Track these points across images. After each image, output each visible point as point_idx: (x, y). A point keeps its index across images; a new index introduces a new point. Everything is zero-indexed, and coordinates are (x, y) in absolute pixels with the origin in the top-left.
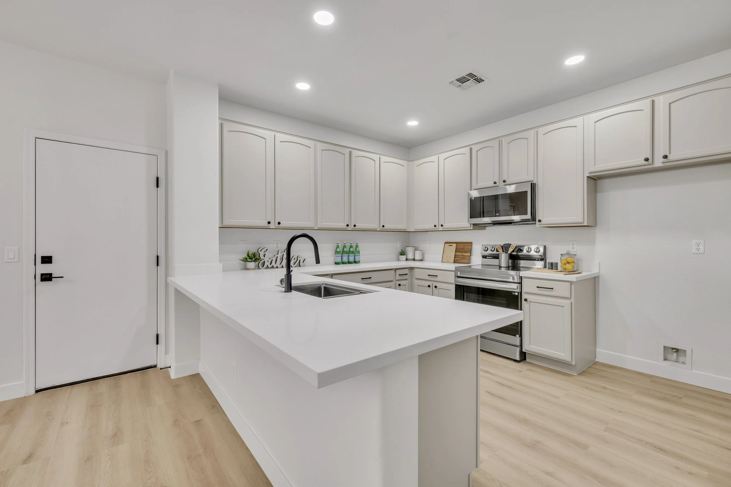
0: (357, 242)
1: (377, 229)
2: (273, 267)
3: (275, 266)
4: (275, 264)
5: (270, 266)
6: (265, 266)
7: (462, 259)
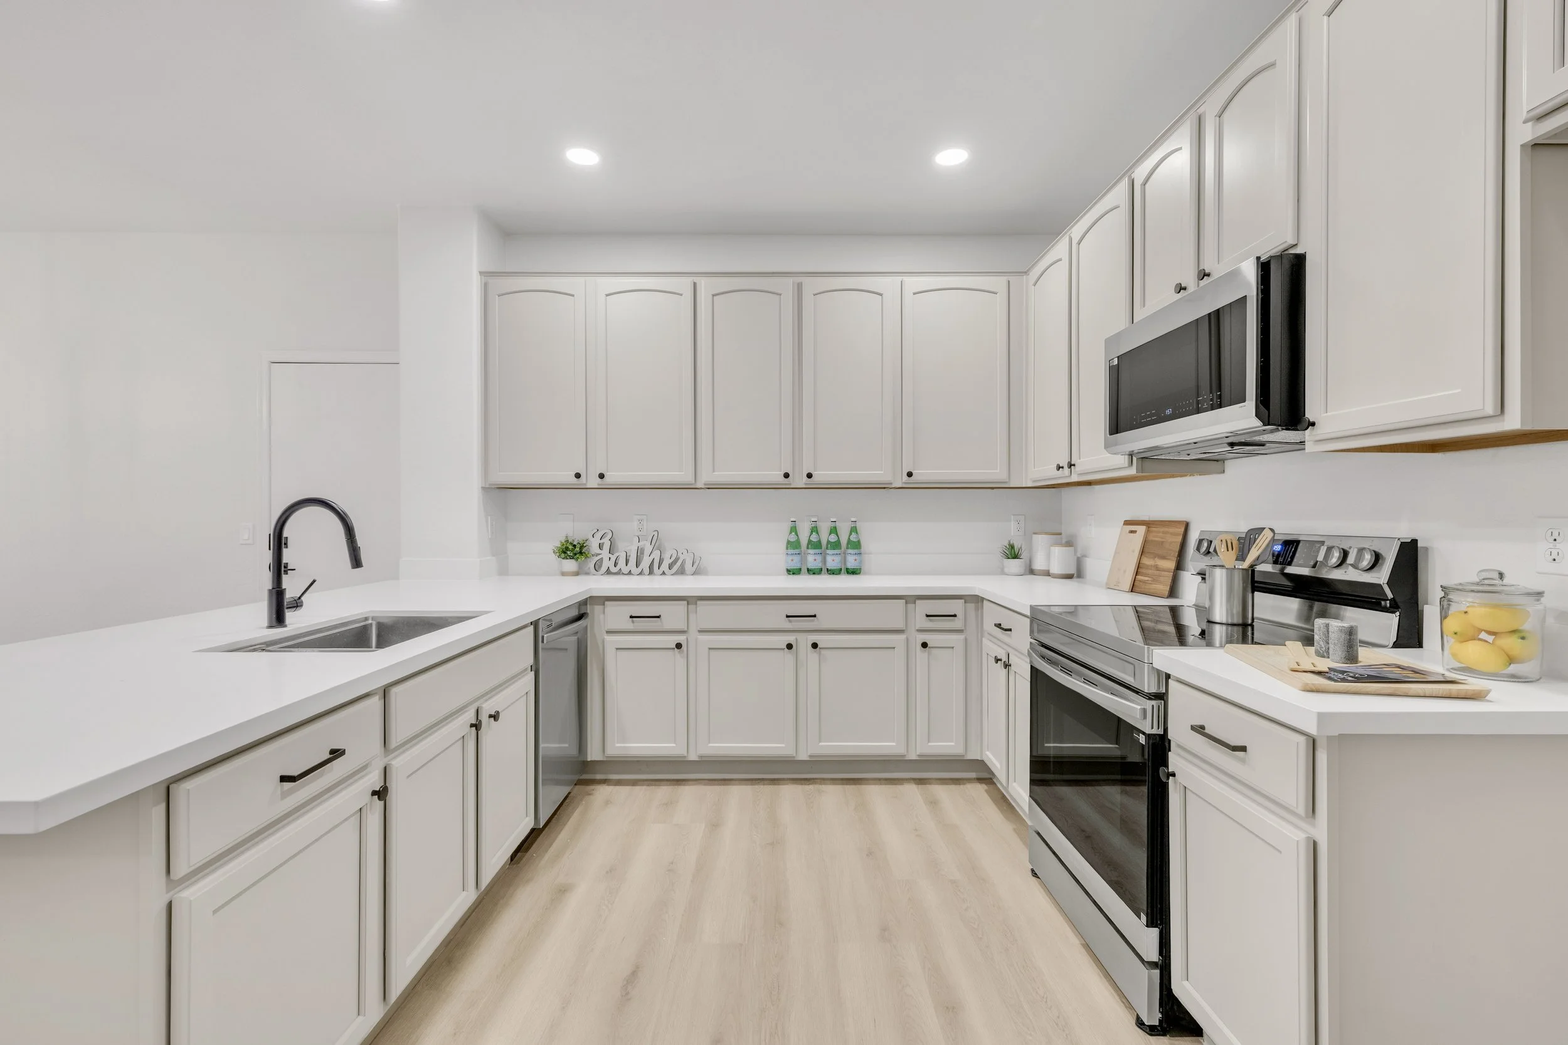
0: (853, 519)
1: (891, 484)
2: (619, 573)
3: (625, 570)
4: (626, 565)
5: (613, 570)
6: (604, 569)
7: (1154, 580)
